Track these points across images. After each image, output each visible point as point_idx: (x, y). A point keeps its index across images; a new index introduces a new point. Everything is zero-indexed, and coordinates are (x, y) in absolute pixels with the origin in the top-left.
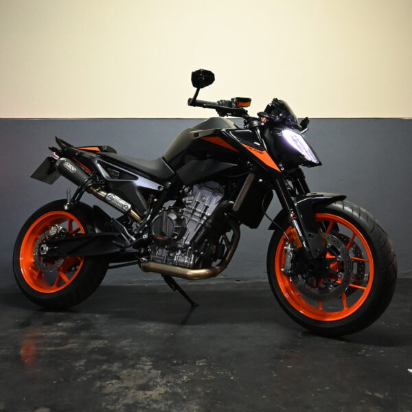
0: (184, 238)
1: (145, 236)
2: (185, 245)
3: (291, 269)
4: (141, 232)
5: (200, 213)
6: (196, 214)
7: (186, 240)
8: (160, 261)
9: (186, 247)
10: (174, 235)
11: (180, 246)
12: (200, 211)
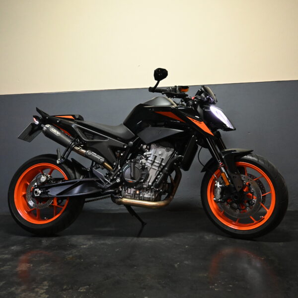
0: (148, 181)
1: (118, 180)
2: (149, 185)
3: (220, 199)
4: (115, 177)
5: (158, 163)
6: (155, 164)
7: (149, 182)
8: (130, 197)
9: (149, 187)
10: (141, 179)
11: (145, 186)
12: (158, 162)
